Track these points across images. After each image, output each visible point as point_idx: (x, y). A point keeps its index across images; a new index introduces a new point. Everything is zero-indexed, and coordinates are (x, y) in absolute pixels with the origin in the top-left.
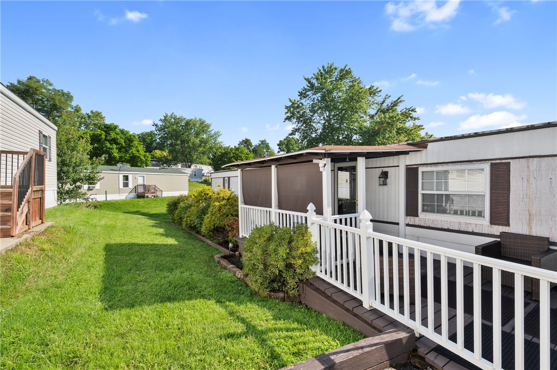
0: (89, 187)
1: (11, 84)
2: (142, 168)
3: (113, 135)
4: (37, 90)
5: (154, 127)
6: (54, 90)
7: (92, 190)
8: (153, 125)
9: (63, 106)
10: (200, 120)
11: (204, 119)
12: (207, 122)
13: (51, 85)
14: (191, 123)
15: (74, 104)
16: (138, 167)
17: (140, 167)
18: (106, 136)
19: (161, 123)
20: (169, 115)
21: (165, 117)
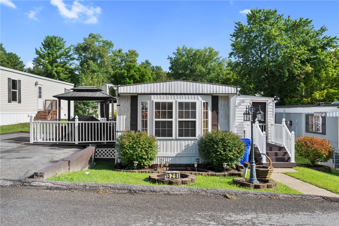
1: (78, 43)
3: (132, 72)
4: (91, 45)
8: (168, 59)
9: (104, 54)
10: (210, 48)
11: (212, 47)
13: (101, 37)
15: (114, 48)
18: (127, 74)
19: (175, 56)
20: (181, 48)
21: (178, 50)
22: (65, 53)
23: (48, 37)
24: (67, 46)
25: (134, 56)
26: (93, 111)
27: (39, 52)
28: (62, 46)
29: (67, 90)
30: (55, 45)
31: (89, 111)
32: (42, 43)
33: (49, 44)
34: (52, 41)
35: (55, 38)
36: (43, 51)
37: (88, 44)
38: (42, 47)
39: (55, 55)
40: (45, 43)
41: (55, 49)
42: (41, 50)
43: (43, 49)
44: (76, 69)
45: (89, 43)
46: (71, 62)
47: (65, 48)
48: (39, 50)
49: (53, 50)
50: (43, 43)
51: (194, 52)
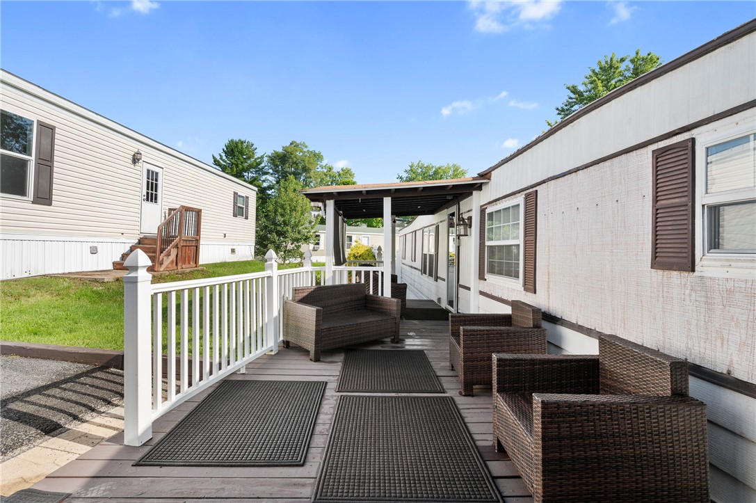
0: (314, 248)
2: (377, 229)
4: (292, 154)
5: (399, 180)
6: (308, 151)
7: (316, 250)
9: (310, 167)
10: (454, 166)
11: (458, 164)
12: (462, 168)
13: (306, 147)
14: (440, 171)
15: (324, 163)
16: (373, 227)
17: (376, 227)
19: (407, 175)
20: (416, 164)
21: (411, 167)
22: (255, 164)
23: (232, 141)
24: (258, 154)
25: (348, 176)
26: (294, 245)
27: (218, 161)
28: (251, 153)
29: (239, 196)
30: (242, 153)
31: (286, 247)
32: (223, 150)
33: (232, 150)
34: (237, 147)
35: (242, 143)
36: (224, 161)
37: (288, 152)
38: (223, 155)
39: (240, 167)
40: (227, 149)
41: (241, 158)
42: (221, 158)
43: (224, 158)
44: (270, 188)
45: (290, 151)
46: (264, 178)
47: (256, 157)
48: (218, 158)
49: (239, 159)
50: (225, 149)
51: (434, 169)
